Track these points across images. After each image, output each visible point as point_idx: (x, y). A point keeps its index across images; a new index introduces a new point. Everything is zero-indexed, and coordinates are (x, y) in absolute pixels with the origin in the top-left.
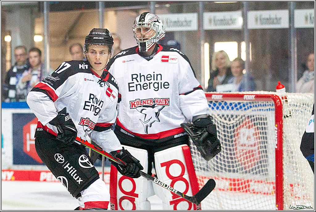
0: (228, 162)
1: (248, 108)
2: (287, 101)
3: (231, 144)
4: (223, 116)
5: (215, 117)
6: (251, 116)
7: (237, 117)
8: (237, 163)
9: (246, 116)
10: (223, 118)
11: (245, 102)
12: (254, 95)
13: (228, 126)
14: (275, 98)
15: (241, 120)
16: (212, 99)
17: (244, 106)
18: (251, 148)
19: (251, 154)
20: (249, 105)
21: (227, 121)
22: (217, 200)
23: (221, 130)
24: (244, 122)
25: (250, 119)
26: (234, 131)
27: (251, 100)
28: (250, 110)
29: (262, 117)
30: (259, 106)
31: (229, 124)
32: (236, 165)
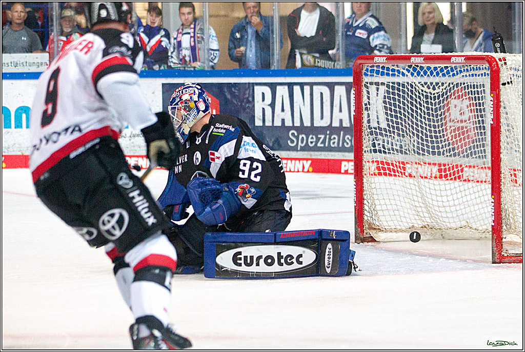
0: (432, 142)
1: (457, 74)
2: (505, 63)
3: (435, 119)
4: (426, 83)
5: (416, 85)
6: (461, 83)
7: (443, 84)
8: (444, 144)
9: (455, 83)
10: (426, 86)
11: (453, 65)
12: (463, 56)
13: (432, 96)
14: (490, 60)
15: (448, 88)
16: (411, 63)
17: (452, 70)
18: (460, 125)
19: (461, 131)
20: (459, 69)
21: (431, 90)
22: (418, 190)
23: (423, 100)
24: (452, 91)
25: (460, 87)
27: (460, 63)
28: (460, 75)
29: (475, 84)
30: (471, 70)
31: (434, 94)
32: (442, 145)
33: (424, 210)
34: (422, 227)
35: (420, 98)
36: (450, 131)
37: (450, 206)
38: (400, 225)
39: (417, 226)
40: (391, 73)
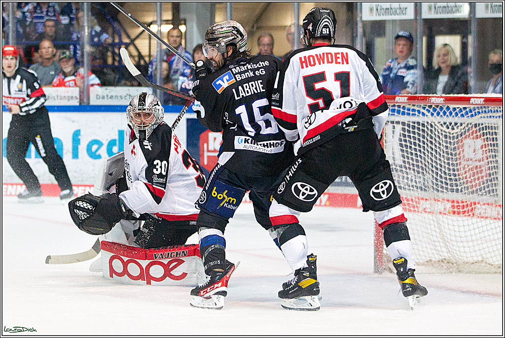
0: (451, 180)
1: (476, 115)
3: (454, 158)
4: (445, 123)
5: (435, 125)
6: (479, 124)
7: (461, 125)
8: (462, 181)
9: (473, 124)
10: (445, 126)
11: (472, 106)
12: (483, 98)
15: (467, 128)
16: (431, 103)
17: (471, 111)
18: (478, 164)
19: (479, 170)
20: (477, 110)
21: (450, 130)
22: (437, 226)
23: (442, 140)
24: (471, 131)
25: (478, 128)
26: (458, 142)
27: (479, 104)
28: (478, 116)
29: (493, 125)
30: (489, 112)
31: (453, 134)
32: (461, 183)
33: (442, 245)
34: (439, 261)
35: (439, 137)
36: (468, 169)
37: (468, 242)
38: (418, 259)
39: (434, 259)
40: (411, 113)
